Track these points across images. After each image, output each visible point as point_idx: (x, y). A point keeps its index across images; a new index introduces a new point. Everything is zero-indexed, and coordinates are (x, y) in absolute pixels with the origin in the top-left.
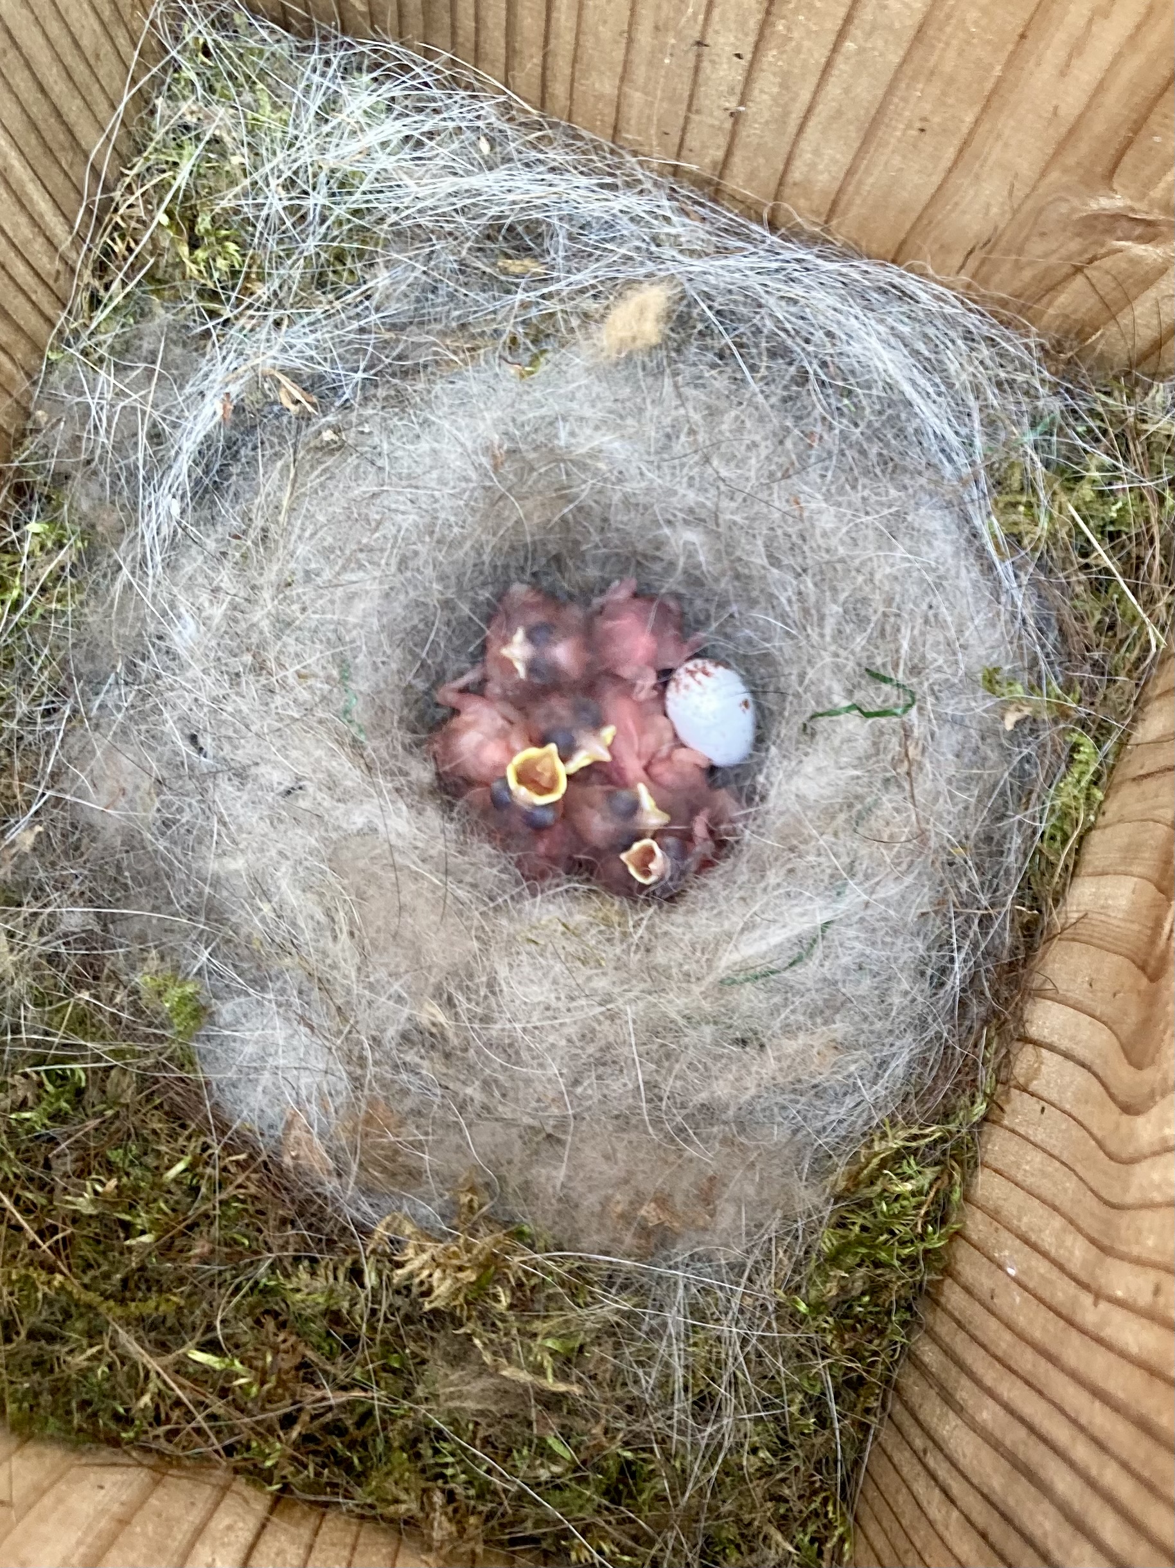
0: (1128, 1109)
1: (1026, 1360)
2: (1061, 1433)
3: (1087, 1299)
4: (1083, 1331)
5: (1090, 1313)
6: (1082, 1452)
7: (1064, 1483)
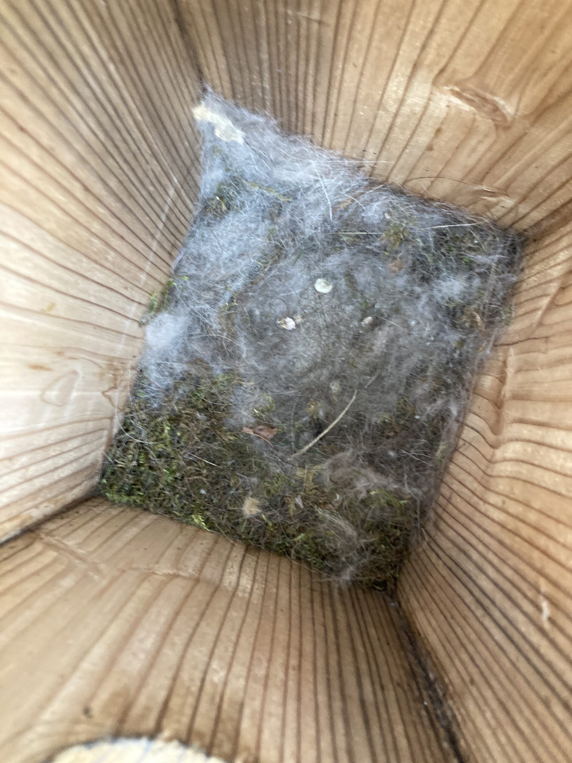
0: (494, 446)
1: (462, 519)
2: (474, 541)
3: (481, 503)
4: (480, 512)
5: (483, 507)
6: (481, 547)
7: (475, 556)
